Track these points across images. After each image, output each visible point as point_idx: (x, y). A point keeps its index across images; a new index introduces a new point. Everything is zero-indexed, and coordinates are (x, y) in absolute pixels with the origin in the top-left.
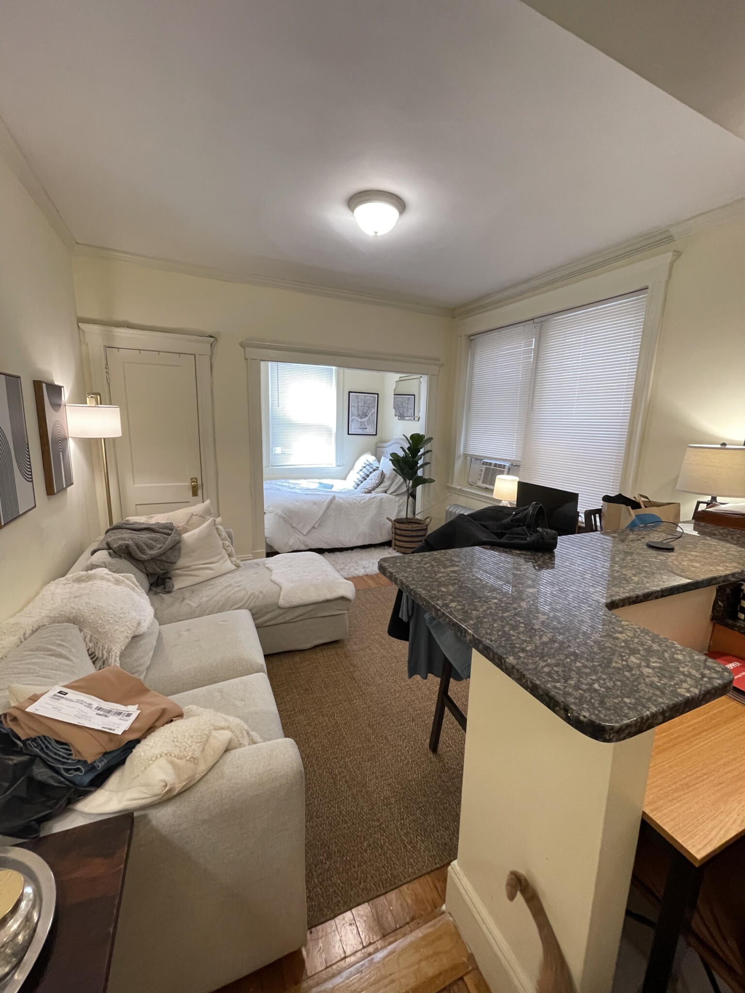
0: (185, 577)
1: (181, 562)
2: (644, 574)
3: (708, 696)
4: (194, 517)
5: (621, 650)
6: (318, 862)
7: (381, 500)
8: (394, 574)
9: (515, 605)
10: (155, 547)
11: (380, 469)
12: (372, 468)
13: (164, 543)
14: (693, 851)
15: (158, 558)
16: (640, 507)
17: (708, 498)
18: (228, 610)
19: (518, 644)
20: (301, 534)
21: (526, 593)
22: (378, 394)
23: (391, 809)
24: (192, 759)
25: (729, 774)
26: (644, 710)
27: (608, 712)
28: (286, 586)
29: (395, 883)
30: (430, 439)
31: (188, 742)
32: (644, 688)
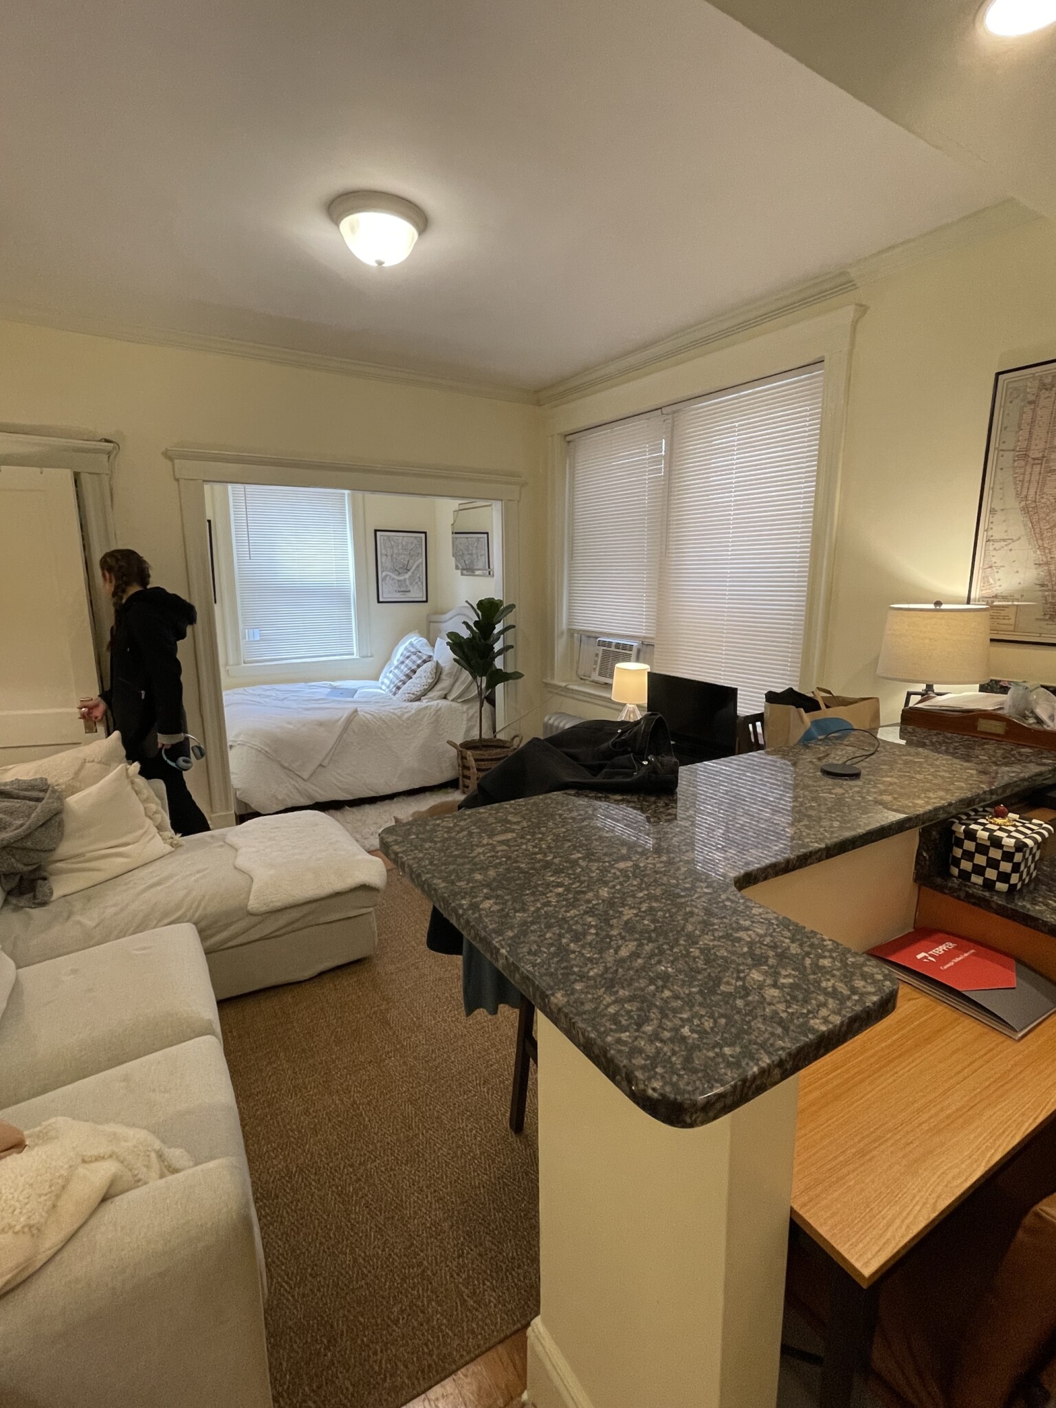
0: (75, 874)
1: (65, 848)
2: (805, 822)
3: (856, 1025)
4: (88, 765)
5: (740, 960)
6: (311, 1354)
7: (437, 711)
8: (400, 855)
9: (590, 895)
10: (10, 824)
11: (435, 659)
12: (420, 658)
13: (29, 816)
14: (858, 1265)
15: (19, 844)
16: (817, 707)
17: (921, 687)
18: (155, 927)
19: (577, 966)
20: (298, 779)
21: (613, 871)
22: (425, 533)
23: (441, 1241)
24: (26, 1230)
25: (924, 1125)
26: (751, 1064)
27: (694, 1077)
28: (262, 875)
29: (444, 1369)
30: (511, 607)
31: (21, 1198)
32: (759, 1025)
